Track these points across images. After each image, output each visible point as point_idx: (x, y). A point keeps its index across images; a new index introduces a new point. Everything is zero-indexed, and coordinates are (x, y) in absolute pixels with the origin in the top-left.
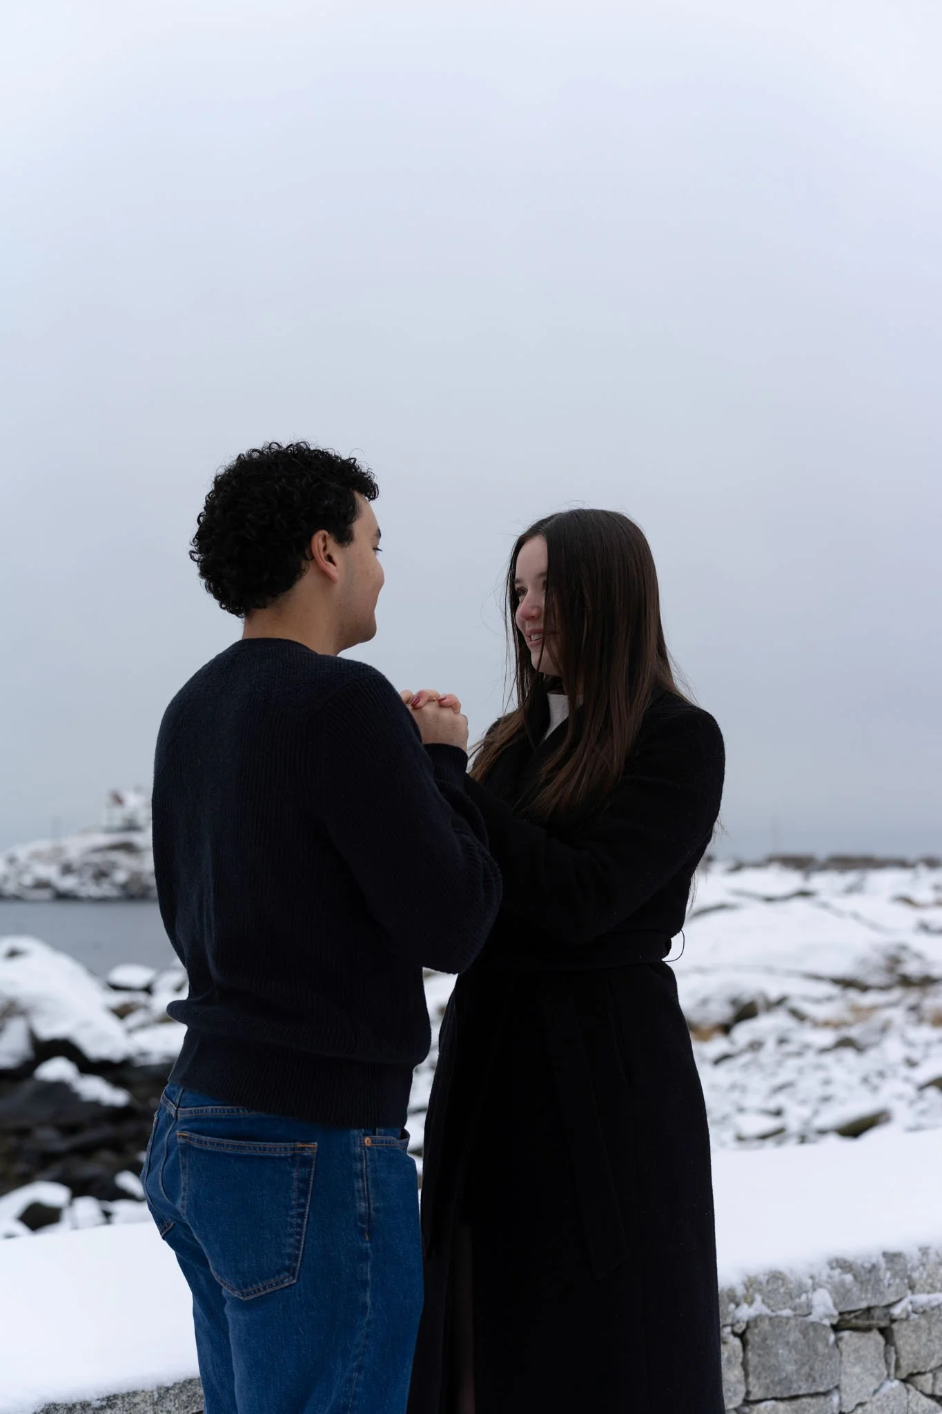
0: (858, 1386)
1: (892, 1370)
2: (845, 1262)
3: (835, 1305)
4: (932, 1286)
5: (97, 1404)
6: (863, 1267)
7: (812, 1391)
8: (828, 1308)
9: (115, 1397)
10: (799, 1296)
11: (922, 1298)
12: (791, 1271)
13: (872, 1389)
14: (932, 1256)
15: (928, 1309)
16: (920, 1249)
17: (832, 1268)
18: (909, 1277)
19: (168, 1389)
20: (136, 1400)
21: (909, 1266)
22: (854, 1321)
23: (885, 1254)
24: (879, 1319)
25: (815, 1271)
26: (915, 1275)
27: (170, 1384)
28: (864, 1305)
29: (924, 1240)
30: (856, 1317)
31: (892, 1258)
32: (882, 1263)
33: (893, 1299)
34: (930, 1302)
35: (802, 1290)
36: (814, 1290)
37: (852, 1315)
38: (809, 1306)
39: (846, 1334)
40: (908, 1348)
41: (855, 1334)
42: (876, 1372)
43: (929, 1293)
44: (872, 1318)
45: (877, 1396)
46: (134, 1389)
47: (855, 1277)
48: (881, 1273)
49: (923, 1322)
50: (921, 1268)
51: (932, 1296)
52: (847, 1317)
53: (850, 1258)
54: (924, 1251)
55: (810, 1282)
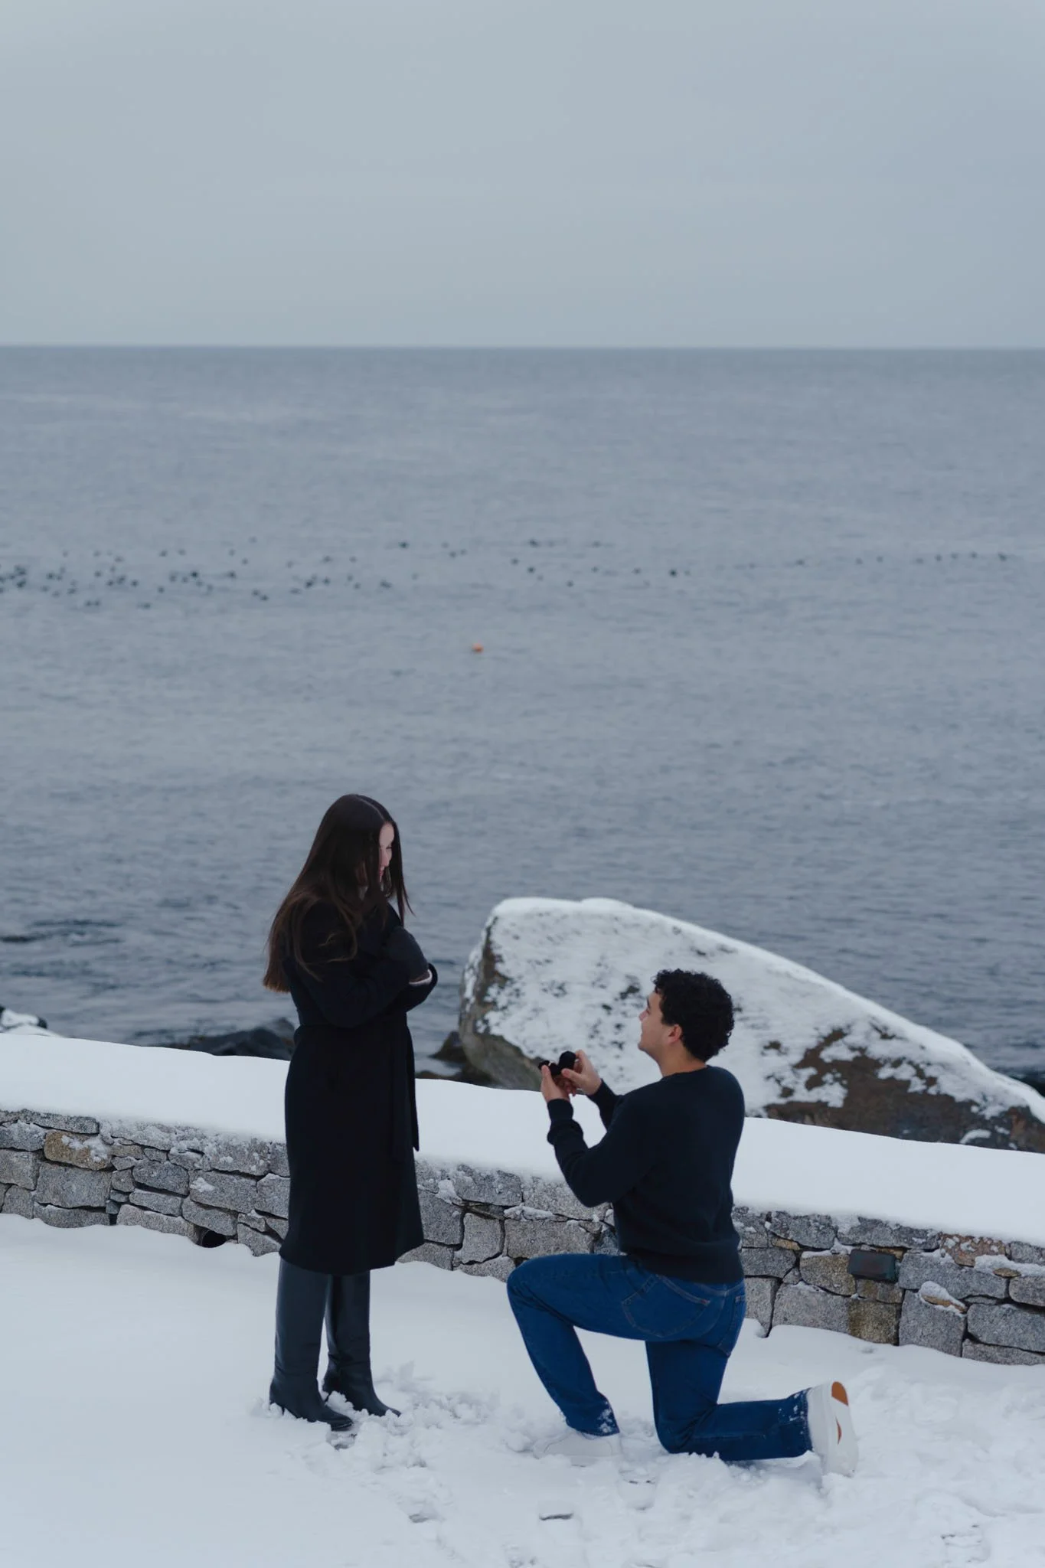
0: (474, 1250)
1: (505, 1250)
2: (469, 1168)
3: (458, 1194)
4: (539, 1204)
5: (42, 1115)
6: (480, 1174)
7: (436, 1240)
8: (451, 1193)
9: (50, 1114)
10: (428, 1179)
11: (529, 1210)
12: (425, 1162)
13: (486, 1256)
14: (540, 1184)
15: (534, 1219)
16: (533, 1178)
17: (459, 1170)
18: (522, 1193)
19: (71, 1118)
20: (58, 1118)
21: (522, 1186)
22: (474, 1208)
23: (499, 1172)
24: (493, 1212)
25: (444, 1167)
26: (526, 1193)
27: (72, 1116)
28: (482, 1200)
29: (537, 1172)
30: (477, 1206)
31: (506, 1176)
32: (497, 1177)
33: (505, 1203)
34: (536, 1214)
35: (431, 1175)
36: (442, 1179)
37: (473, 1204)
38: (436, 1188)
39: (468, 1214)
40: (515, 1238)
41: (475, 1218)
42: (491, 1246)
43: (538, 1208)
44: (488, 1211)
45: (490, 1261)
46: (57, 1113)
47: (474, 1179)
48: (494, 1183)
49: (530, 1226)
50: (532, 1190)
51: (539, 1211)
52: (471, 1204)
53: (472, 1167)
54: (536, 1180)
55: (439, 1173)
